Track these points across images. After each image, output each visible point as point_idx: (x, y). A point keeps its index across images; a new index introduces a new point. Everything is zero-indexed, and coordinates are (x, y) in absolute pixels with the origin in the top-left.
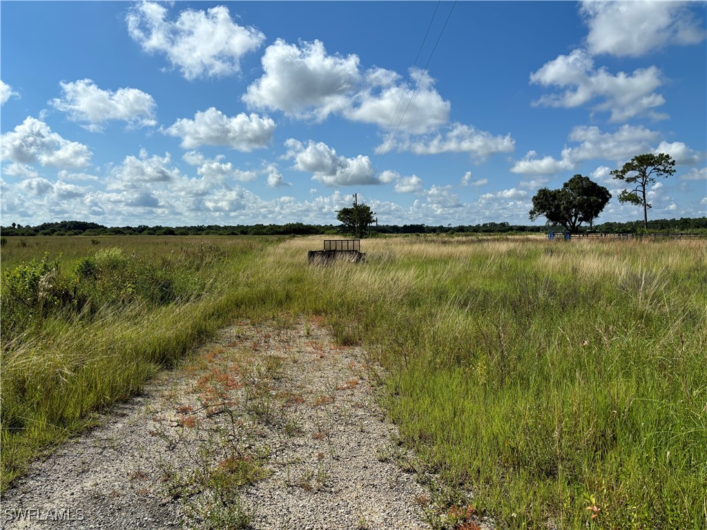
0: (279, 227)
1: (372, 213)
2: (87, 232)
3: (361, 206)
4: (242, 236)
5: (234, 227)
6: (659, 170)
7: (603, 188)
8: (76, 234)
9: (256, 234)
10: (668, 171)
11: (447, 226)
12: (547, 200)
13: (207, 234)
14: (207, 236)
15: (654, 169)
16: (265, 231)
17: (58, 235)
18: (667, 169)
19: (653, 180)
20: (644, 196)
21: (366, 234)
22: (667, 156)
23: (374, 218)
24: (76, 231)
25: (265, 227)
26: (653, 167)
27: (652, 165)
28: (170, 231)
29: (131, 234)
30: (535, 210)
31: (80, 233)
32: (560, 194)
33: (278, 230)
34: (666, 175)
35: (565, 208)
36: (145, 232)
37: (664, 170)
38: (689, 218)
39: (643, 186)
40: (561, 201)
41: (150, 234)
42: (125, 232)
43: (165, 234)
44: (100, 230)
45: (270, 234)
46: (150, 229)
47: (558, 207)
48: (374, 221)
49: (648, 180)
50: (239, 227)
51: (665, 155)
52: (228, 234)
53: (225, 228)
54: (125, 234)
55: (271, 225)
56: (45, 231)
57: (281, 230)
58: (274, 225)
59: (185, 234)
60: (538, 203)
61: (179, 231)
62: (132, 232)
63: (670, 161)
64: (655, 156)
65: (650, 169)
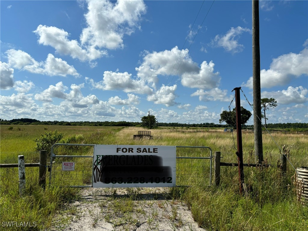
0: (116, 123)
1: (155, 118)
2: (33, 123)
3: (151, 116)
4: (100, 126)
5: (96, 122)
6: (271, 104)
7: (248, 111)
8: (28, 124)
9: (106, 126)
10: (274, 105)
11: (188, 124)
12: (226, 115)
13: (85, 125)
14: (85, 126)
15: (269, 104)
16: (109, 124)
17: (20, 124)
18: (274, 104)
19: (268, 108)
20: (265, 115)
21: (153, 127)
22: (274, 99)
23: (156, 121)
24: (28, 123)
25: (110, 123)
26: (268, 103)
27: (268, 102)
28: (69, 124)
29: (52, 125)
30: (221, 119)
31: (30, 124)
32: (231, 113)
33: (115, 124)
34: (273, 106)
35: (233, 119)
36: (58, 124)
37: (273, 105)
38: (291, 123)
39: (265, 111)
40: (232, 116)
41: (60, 125)
42: (49, 124)
43: (67, 125)
44: (38, 122)
45: (112, 126)
46: (59, 122)
47: (230, 118)
48: (156, 122)
49: (266, 108)
50: (98, 122)
51: (273, 99)
52: (94, 126)
53: (92, 123)
54: (49, 125)
55: (112, 122)
56: (15, 123)
57: (117, 124)
58: (113, 122)
59: (75, 125)
60: (223, 116)
61: (73, 124)
62: (52, 123)
63: (275, 101)
64: (269, 99)
65: (267, 104)
